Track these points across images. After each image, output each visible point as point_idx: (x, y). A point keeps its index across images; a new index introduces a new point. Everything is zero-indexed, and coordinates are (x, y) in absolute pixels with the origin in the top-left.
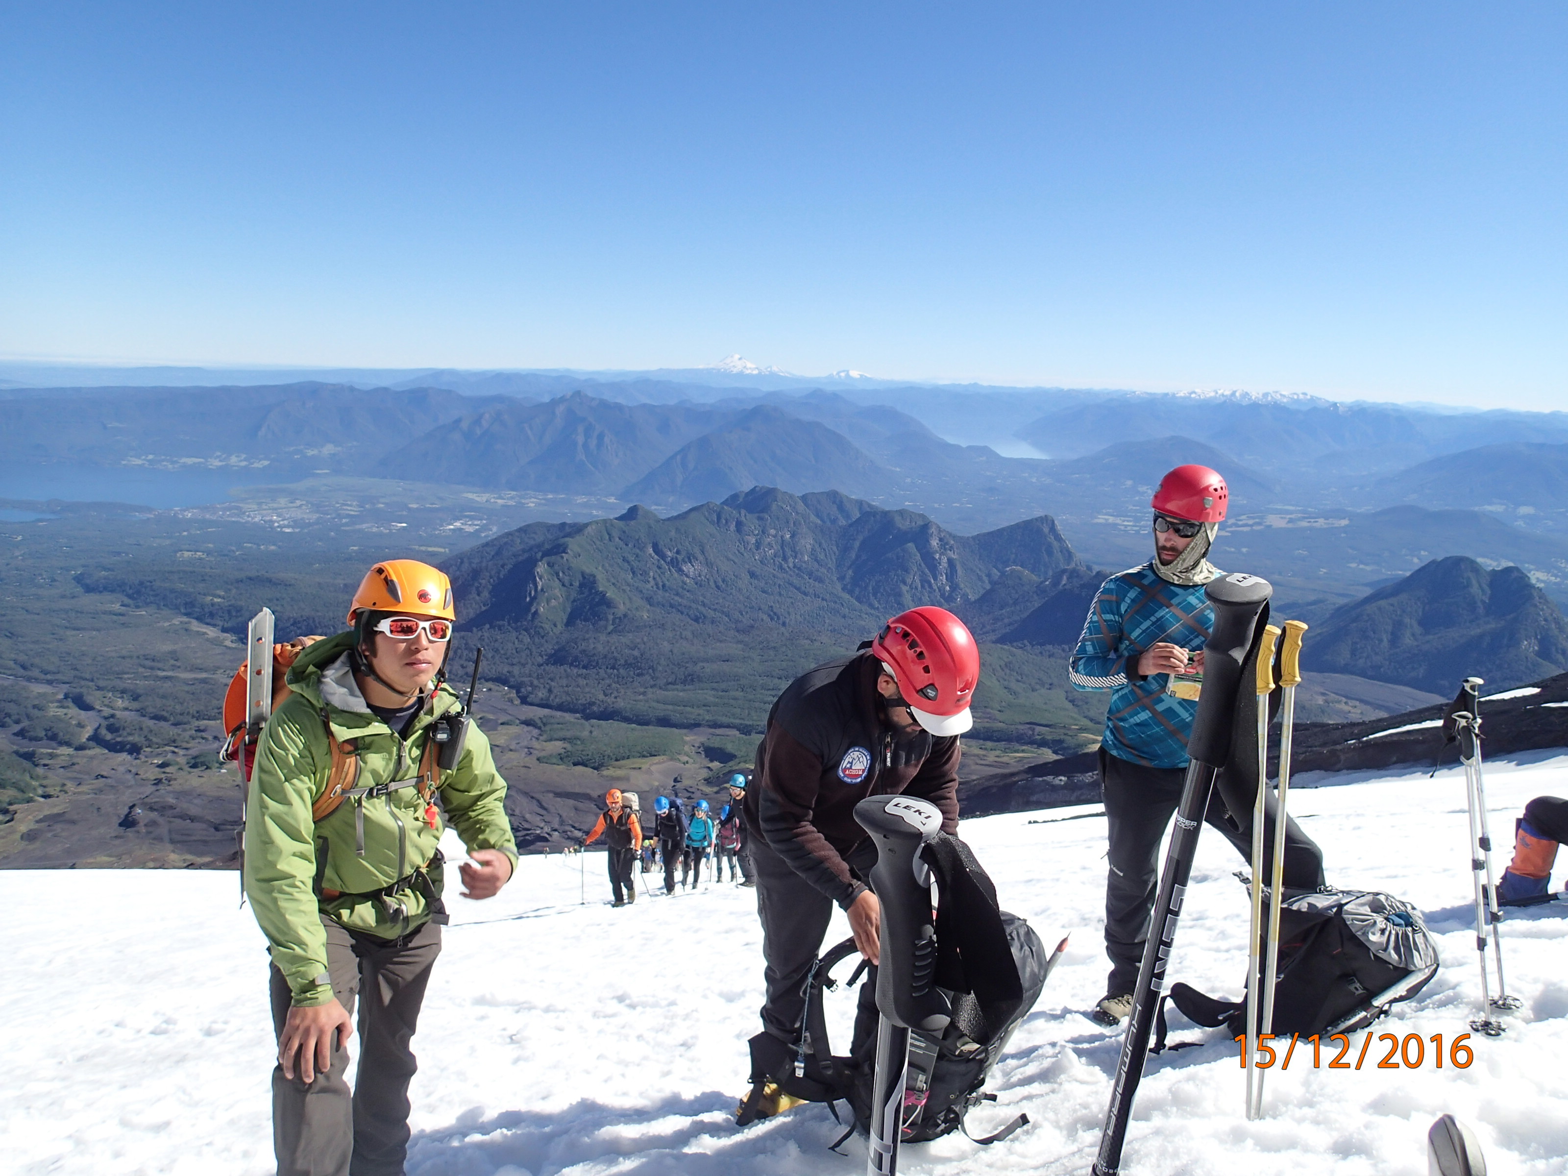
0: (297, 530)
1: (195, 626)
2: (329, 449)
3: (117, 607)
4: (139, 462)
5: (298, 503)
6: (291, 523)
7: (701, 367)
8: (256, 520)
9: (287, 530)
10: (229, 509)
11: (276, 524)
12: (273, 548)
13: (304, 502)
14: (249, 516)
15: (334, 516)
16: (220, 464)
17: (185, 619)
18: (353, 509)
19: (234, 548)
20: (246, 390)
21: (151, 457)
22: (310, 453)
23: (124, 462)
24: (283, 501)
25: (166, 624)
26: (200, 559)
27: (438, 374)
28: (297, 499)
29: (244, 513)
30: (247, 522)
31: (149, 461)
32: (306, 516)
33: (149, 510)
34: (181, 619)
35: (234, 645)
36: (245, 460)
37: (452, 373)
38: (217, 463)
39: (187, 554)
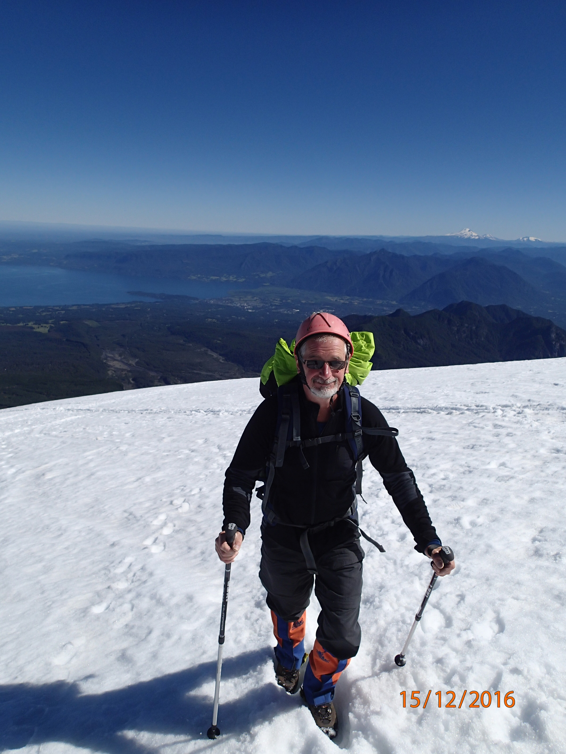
0: (254, 311)
1: (210, 352)
2: (270, 274)
3: (182, 341)
4: (195, 278)
5: (255, 298)
6: (252, 308)
7: (448, 235)
8: (238, 305)
9: (250, 311)
10: (228, 300)
11: (246, 308)
12: (243, 318)
13: (258, 298)
14: (235, 304)
15: (269, 305)
16: (226, 279)
17: (206, 349)
18: (277, 303)
19: (228, 318)
20: (238, 247)
21: (199, 276)
22: (262, 275)
23: (189, 278)
24: (249, 297)
25: (199, 350)
26: (214, 322)
27: (320, 238)
28: (255, 297)
29: (233, 302)
30: (234, 306)
31: (198, 277)
32: (257, 304)
33: (197, 299)
34: (204, 349)
35: (223, 362)
36: (236, 278)
37: (326, 238)
38: (224, 279)
39: (210, 320)
